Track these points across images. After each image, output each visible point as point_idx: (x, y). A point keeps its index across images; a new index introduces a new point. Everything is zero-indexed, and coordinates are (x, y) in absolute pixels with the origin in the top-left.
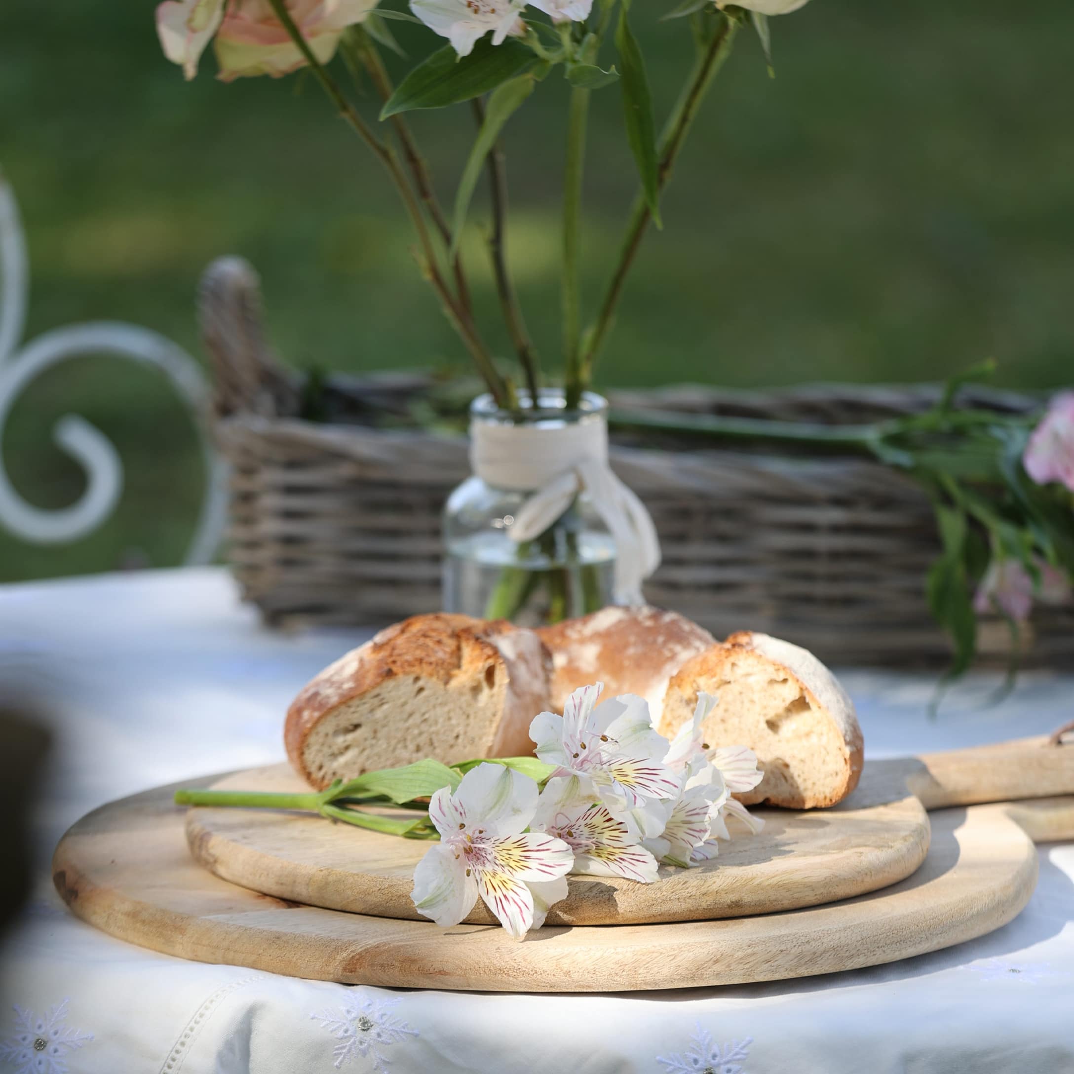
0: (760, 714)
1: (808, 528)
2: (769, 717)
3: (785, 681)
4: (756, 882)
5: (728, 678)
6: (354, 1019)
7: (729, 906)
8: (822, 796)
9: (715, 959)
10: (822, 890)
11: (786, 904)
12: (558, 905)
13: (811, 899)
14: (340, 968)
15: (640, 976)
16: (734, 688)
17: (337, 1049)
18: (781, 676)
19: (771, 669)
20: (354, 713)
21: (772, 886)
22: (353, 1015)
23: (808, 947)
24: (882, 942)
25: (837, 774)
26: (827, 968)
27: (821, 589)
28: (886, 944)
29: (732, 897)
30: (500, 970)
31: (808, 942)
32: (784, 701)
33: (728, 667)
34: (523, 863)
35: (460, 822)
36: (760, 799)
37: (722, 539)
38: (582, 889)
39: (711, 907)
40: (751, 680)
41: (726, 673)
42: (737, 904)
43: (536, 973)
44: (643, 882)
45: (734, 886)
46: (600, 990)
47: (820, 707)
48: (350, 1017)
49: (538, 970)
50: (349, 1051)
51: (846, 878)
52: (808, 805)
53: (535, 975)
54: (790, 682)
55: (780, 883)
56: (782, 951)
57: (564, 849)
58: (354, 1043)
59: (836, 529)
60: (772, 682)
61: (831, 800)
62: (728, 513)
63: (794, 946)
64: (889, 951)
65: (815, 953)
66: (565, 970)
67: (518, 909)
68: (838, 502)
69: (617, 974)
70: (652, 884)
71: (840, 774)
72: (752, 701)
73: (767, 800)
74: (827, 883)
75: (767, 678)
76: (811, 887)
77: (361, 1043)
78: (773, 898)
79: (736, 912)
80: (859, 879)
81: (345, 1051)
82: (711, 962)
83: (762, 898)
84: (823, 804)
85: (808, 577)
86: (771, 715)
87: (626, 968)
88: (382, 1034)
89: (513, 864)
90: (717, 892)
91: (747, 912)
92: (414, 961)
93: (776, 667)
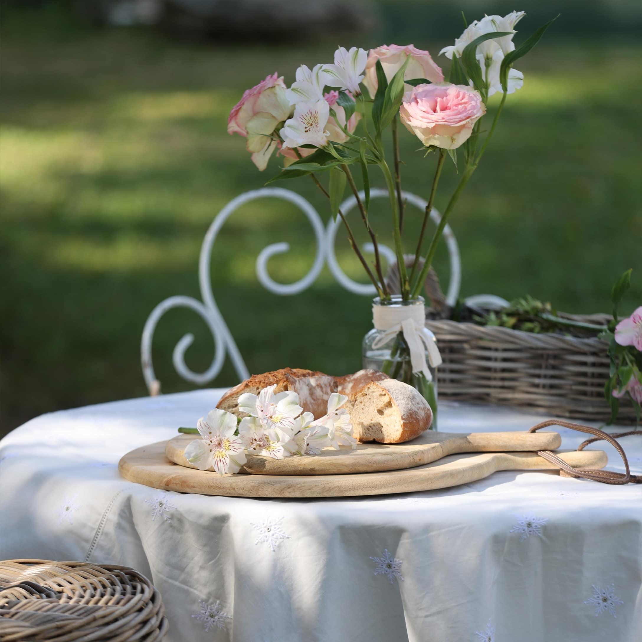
0: (375, 407)
1: (584, 364)
2: (378, 408)
3: (385, 395)
4: (321, 462)
5: (366, 393)
6: (158, 502)
7: (310, 470)
8: (392, 439)
9: (288, 487)
10: (351, 467)
11: (335, 471)
12: (245, 465)
13: (346, 470)
14: (164, 484)
15: (260, 491)
16: (368, 396)
17: (153, 513)
18: (384, 393)
19: (381, 390)
20: (234, 400)
21: (328, 464)
22: (158, 501)
23: (327, 485)
24: (362, 486)
25: (398, 431)
26: (336, 494)
27: (588, 389)
28: (363, 487)
29: (312, 467)
30: (212, 486)
31: (328, 484)
32: (384, 402)
33: (366, 389)
34: (229, 448)
35: (209, 431)
36: (372, 439)
37: (554, 367)
38: (255, 460)
39: (302, 470)
40: (374, 394)
41: (366, 391)
42: (313, 470)
43: (223, 488)
44: (277, 459)
45: (312, 463)
46: (246, 496)
47: (395, 405)
48: (157, 501)
49: (224, 487)
50: (157, 514)
51: (363, 464)
52: (387, 442)
53: (223, 489)
54: (386, 395)
55: (331, 463)
56: (316, 486)
57: (241, 443)
58: (158, 511)
59: (594, 365)
60: (381, 395)
61: (395, 440)
62: (555, 357)
63: (322, 485)
64: (365, 490)
65: (330, 488)
66: (233, 488)
67: (223, 465)
68: (594, 354)
69: (251, 490)
70: (280, 460)
71: (399, 431)
72: (373, 402)
73: (374, 440)
74: (353, 465)
75: (379, 393)
76: (346, 466)
77: (160, 511)
78: (328, 468)
79: (313, 473)
80: (370, 465)
81: (155, 514)
82: (287, 488)
83: (324, 468)
84: (392, 442)
85: (585, 384)
86: (379, 407)
87: (255, 488)
88: (166, 508)
89: (227, 448)
90: (304, 465)
91: (318, 473)
92: (185, 482)
93: (383, 389)
